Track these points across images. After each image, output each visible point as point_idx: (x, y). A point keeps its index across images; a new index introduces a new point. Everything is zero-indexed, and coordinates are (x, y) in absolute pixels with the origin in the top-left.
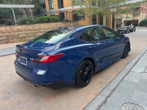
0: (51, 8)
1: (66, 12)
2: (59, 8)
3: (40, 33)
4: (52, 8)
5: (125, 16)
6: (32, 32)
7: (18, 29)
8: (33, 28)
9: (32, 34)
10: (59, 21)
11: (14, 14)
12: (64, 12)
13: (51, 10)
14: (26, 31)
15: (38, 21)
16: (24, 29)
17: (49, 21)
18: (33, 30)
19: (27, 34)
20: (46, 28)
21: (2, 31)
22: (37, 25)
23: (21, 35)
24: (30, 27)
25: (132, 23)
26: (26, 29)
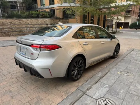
0: (42, 4)
1: (56, 9)
2: (50, 4)
3: (26, 29)
4: (44, 4)
5: (116, 17)
6: (18, 27)
7: (2, 23)
8: (20, 22)
9: (18, 29)
10: (48, 18)
12: (55, 9)
14: (11, 26)
15: (26, 16)
16: (9, 23)
17: (38, 17)
18: (19, 25)
19: (12, 29)
20: (33, 23)
22: (24, 20)
23: (5, 29)
24: (16, 21)
25: (123, 25)
26: (12, 23)
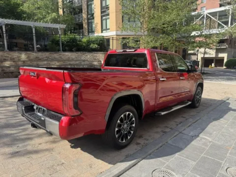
0: (90, 31)
5: (202, 50)
8: (61, 57)
11: (34, 34)
16: (46, 57)
18: (61, 61)
21: (14, 59)
24: (56, 56)
25: (214, 61)
26: (50, 58)
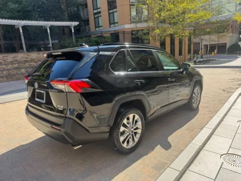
1: (124, 33)
4: (100, 25)
5: (207, 37)
13: (97, 29)
21: (33, 60)
25: (217, 48)
